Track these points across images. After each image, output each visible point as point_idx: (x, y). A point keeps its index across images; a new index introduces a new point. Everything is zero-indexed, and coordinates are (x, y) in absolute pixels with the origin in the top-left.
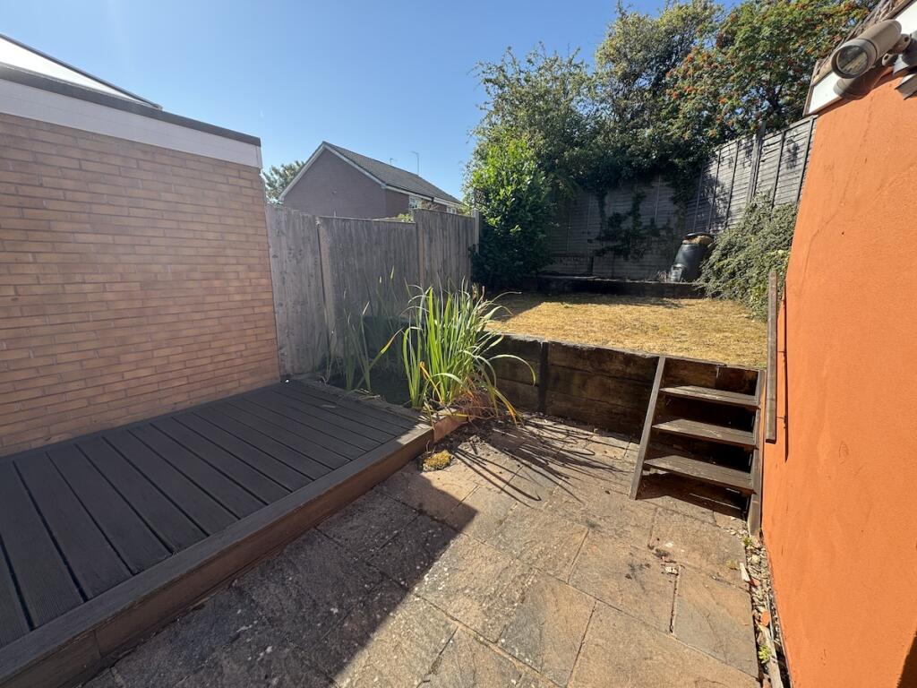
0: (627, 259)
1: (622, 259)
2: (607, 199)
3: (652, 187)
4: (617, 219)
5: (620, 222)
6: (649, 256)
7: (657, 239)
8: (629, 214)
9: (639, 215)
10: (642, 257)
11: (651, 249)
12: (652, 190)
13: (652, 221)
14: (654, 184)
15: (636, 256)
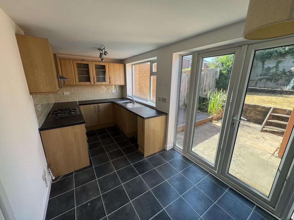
0: (271, 82)
1: (269, 82)
2: (265, 63)
3: (285, 58)
4: (269, 69)
5: (270, 70)
6: (281, 81)
7: (285, 75)
8: (274, 67)
9: (279, 68)
10: (278, 81)
11: (282, 79)
12: (285, 59)
13: (284, 69)
14: (286, 57)
15: (275, 81)
